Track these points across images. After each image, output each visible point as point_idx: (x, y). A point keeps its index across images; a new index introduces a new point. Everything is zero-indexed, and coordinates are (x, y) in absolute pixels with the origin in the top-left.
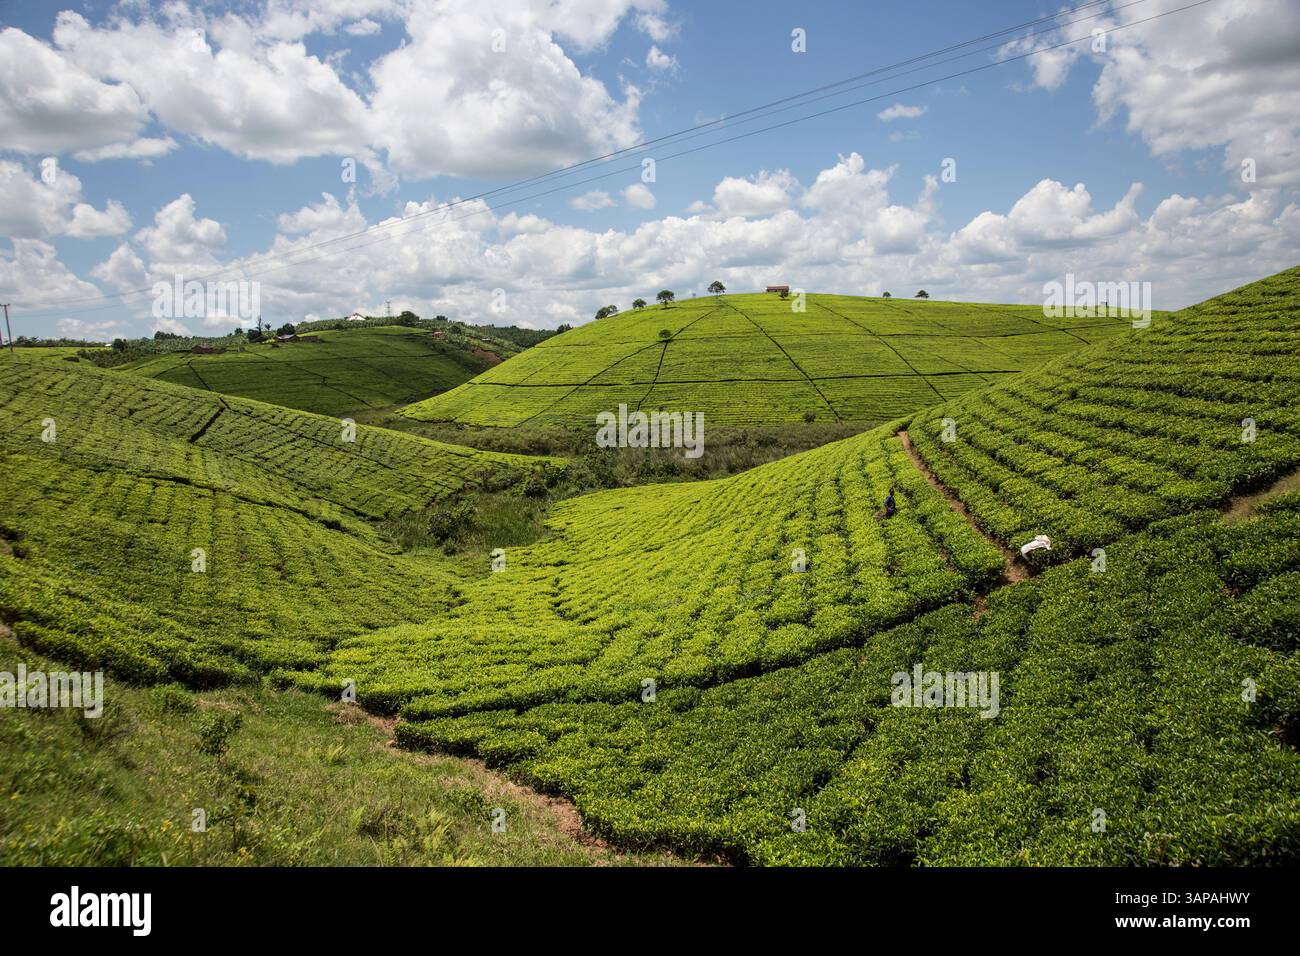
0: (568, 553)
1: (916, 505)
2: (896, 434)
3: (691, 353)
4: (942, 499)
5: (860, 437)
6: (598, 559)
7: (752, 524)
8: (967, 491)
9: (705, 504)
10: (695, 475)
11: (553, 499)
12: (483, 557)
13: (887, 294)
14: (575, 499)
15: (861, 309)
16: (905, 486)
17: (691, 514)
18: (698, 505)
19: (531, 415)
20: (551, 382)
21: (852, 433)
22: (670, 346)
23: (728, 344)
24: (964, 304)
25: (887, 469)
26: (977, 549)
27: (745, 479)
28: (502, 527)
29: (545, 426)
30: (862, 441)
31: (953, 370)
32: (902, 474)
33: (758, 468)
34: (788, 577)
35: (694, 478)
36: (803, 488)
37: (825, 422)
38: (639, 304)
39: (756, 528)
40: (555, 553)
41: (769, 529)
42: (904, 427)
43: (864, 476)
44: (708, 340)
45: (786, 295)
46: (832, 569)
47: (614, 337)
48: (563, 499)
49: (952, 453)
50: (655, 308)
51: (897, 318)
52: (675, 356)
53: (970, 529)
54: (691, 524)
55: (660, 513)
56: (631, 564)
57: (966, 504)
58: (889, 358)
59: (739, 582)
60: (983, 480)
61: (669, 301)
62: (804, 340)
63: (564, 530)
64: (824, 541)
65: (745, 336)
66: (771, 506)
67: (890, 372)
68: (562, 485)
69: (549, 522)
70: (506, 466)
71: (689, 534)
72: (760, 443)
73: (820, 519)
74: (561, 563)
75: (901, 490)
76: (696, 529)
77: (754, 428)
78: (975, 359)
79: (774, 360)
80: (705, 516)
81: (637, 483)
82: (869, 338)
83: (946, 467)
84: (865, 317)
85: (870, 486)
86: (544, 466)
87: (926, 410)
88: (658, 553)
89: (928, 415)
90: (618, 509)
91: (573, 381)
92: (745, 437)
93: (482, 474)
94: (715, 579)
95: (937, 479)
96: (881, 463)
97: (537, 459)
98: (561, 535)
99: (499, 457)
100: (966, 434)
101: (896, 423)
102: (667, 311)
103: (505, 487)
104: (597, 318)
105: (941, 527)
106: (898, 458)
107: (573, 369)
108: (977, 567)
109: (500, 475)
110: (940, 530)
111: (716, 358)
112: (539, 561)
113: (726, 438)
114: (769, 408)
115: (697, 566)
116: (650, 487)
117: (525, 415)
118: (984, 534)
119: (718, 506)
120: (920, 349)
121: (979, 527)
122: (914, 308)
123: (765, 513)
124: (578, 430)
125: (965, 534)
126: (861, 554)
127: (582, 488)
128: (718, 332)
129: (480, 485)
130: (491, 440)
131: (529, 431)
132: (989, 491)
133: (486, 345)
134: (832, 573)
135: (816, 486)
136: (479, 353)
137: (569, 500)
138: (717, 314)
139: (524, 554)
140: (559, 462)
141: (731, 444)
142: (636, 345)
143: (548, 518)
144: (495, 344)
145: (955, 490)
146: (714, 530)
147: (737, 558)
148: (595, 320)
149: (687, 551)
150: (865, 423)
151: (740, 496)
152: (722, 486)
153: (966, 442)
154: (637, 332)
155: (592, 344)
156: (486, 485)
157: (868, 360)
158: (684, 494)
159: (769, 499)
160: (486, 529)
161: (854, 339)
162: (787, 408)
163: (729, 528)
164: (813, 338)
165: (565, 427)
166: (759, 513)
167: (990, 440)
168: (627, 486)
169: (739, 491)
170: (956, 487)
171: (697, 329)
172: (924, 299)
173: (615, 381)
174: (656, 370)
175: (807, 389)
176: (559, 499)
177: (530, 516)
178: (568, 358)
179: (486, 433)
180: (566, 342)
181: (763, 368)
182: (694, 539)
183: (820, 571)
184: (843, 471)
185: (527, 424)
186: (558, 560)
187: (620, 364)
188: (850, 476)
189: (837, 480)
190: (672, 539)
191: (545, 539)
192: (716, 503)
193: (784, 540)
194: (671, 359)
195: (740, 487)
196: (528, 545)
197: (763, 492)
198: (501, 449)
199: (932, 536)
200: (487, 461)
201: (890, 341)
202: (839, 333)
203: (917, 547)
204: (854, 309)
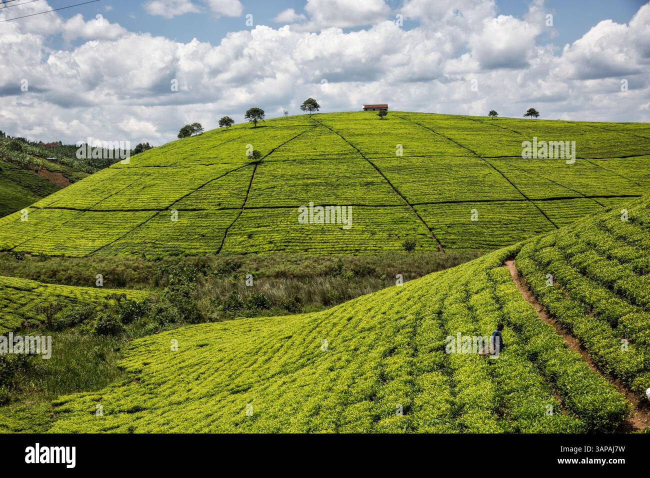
0: (144, 398)
1: (526, 340)
2: (503, 263)
3: (283, 176)
4: (554, 334)
5: (463, 267)
6: (179, 403)
7: (348, 361)
8: (582, 326)
9: (298, 340)
10: (287, 308)
11: (128, 337)
12: (44, 406)
13: (493, 113)
14: (154, 336)
15: (465, 129)
16: (513, 320)
17: (282, 351)
18: (290, 340)
19: (105, 243)
20: (129, 206)
21: (455, 262)
22: (260, 169)
23: (322, 166)
24: (578, 123)
25: (494, 302)
26: (595, 391)
27: (341, 311)
28: (69, 370)
29: (121, 255)
30: (466, 270)
31: (565, 195)
32: (510, 306)
33: (356, 300)
34: (387, 420)
35: (286, 311)
36: (403, 322)
37: (427, 251)
38: (226, 122)
39: (353, 366)
40: (130, 398)
41: (366, 366)
42: (512, 256)
43: (469, 309)
44: (301, 162)
45: (385, 114)
46: (435, 411)
47: (198, 157)
48: (141, 337)
49: (565, 284)
50: (244, 127)
51: (504, 139)
52: (265, 179)
53: (587, 368)
54: (281, 362)
55: (248, 350)
56: (215, 408)
57: (581, 340)
58: (495, 182)
59: (334, 426)
60: (599, 314)
61: (258, 120)
62: (404, 163)
63: (140, 372)
64: (426, 380)
65: (340, 158)
66: (368, 341)
67: (496, 196)
68: (139, 320)
69: (123, 363)
70: (74, 301)
71: (280, 373)
72: (357, 273)
73: (421, 356)
74: (136, 409)
75: (509, 324)
76: (288, 368)
77: (350, 257)
78: (589, 181)
79: (372, 183)
80: (297, 353)
81: (224, 317)
82: (473, 160)
83: (558, 299)
84: (469, 137)
85: (475, 320)
86: (119, 300)
87: (535, 238)
88: (246, 395)
89: (538, 243)
90: (202, 346)
91: (153, 205)
92: (340, 267)
93: (45, 310)
94: (308, 423)
95: (548, 312)
96: (487, 295)
97: (111, 292)
98: (136, 377)
99: (66, 290)
100: (580, 263)
101: (503, 251)
102: (256, 130)
103: (73, 325)
104: (180, 136)
105: (554, 365)
106: (504, 290)
107: (154, 192)
108: (596, 410)
109: (66, 311)
110: (553, 369)
111: (309, 181)
112: (111, 407)
113: (320, 268)
114: (366, 235)
115: (288, 409)
116: (237, 322)
117: (98, 243)
118: (603, 373)
119: (311, 342)
120: (528, 171)
121: (596, 365)
122: (524, 128)
123: (363, 349)
124: (159, 259)
125: (581, 374)
126: (468, 394)
127: (162, 323)
128: (312, 154)
129: (43, 322)
130: (58, 271)
131: (102, 261)
132: (606, 326)
133: (53, 164)
134: (435, 416)
135: (417, 319)
136: (42, 175)
137: (147, 338)
138: (310, 134)
139: (93, 400)
140: (136, 295)
141: (326, 274)
142: (223, 167)
143: (122, 357)
144: (63, 163)
145: (568, 324)
146: (307, 368)
147: (333, 399)
148: (178, 139)
149: (277, 392)
150: (469, 251)
151: (335, 331)
152: (315, 320)
153: (580, 272)
154: (224, 153)
155: (174, 165)
156: (50, 323)
157: (473, 183)
158: (274, 329)
159: (366, 333)
160: (49, 373)
161: (458, 161)
162: (385, 235)
163: (323, 365)
164: (414, 160)
165: (144, 256)
166: (356, 350)
167: (607, 270)
168: (212, 320)
169: (335, 325)
170: (570, 321)
171: (289, 150)
172: (533, 118)
173: (200, 206)
174: (244, 194)
175: (407, 215)
176: (136, 336)
177: (102, 356)
178: (148, 181)
179: (52, 264)
180: (146, 163)
181: (360, 192)
182: (285, 378)
183: (421, 414)
184: (446, 303)
185: (100, 253)
186: (133, 405)
187: (207, 188)
188: (454, 308)
189: (440, 313)
190: (262, 379)
191: (118, 382)
192: (310, 338)
193: (383, 378)
194: (261, 183)
195: (335, 321)
196: (98, 389)
197: (360, 326)
198: (68, 281)
199: (544, 375)
200: (52, 295)
201: (497, 163)
202: (442, 154)
203: (527, 387)
204: (458, 128)
